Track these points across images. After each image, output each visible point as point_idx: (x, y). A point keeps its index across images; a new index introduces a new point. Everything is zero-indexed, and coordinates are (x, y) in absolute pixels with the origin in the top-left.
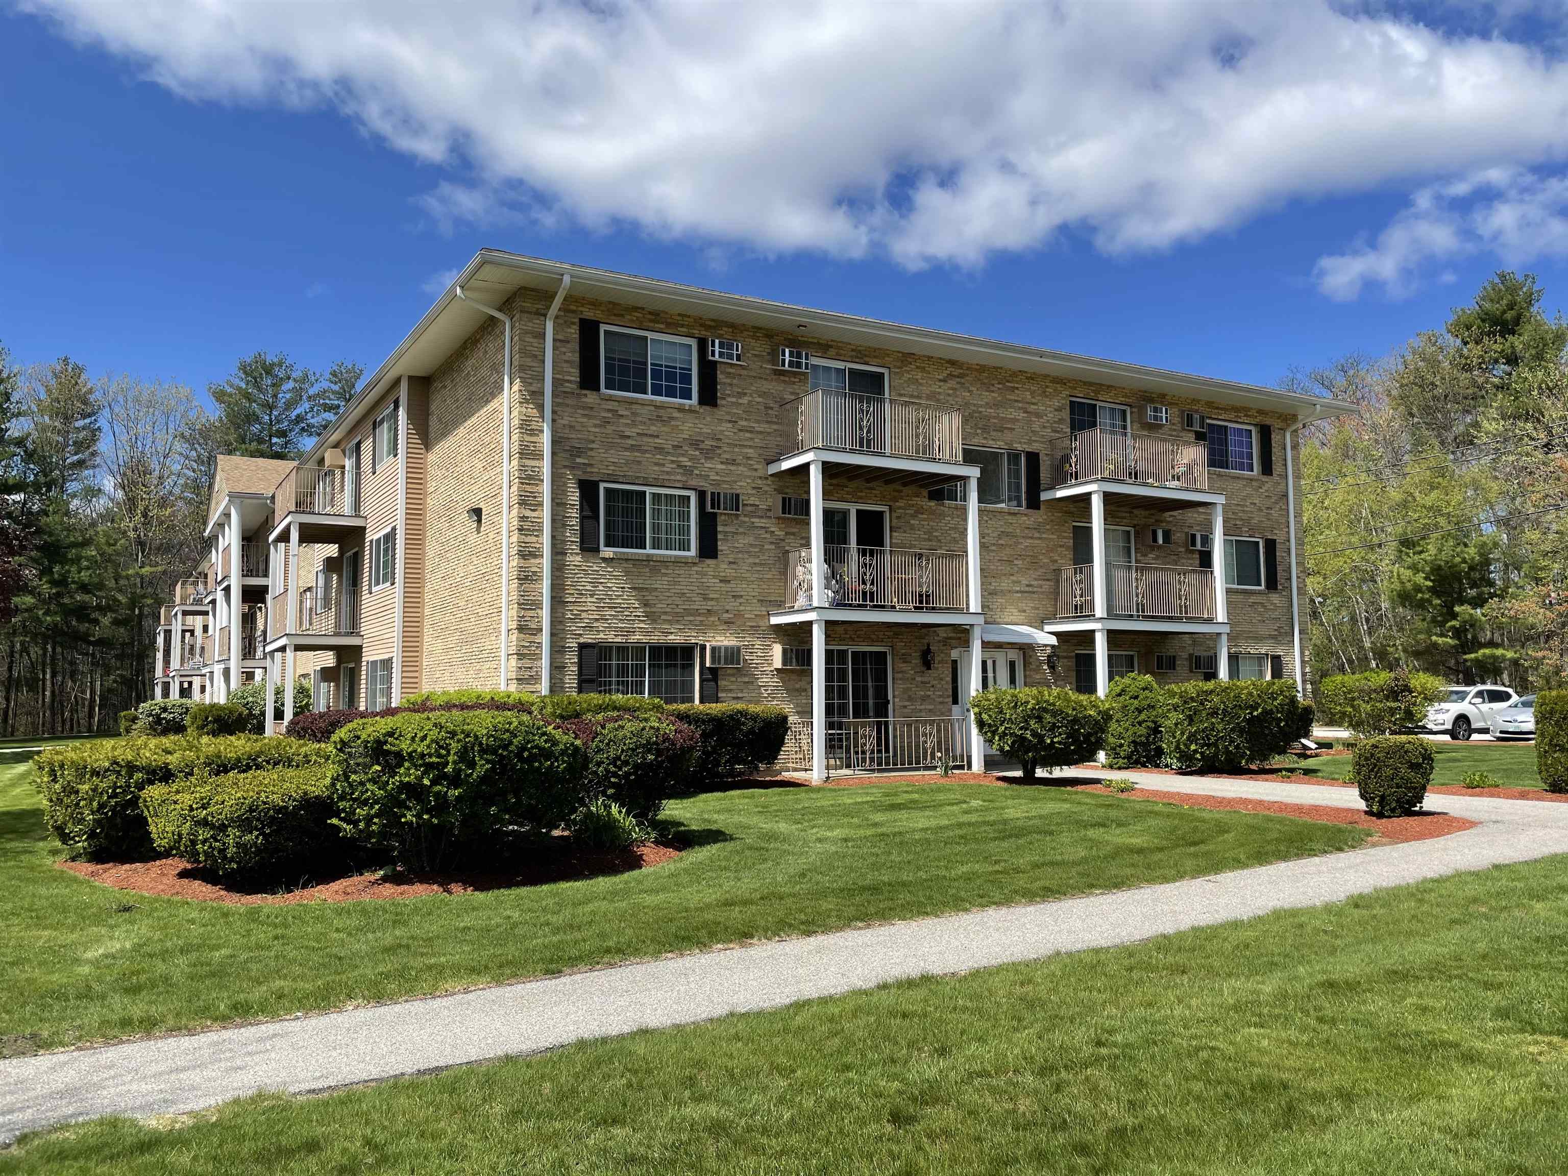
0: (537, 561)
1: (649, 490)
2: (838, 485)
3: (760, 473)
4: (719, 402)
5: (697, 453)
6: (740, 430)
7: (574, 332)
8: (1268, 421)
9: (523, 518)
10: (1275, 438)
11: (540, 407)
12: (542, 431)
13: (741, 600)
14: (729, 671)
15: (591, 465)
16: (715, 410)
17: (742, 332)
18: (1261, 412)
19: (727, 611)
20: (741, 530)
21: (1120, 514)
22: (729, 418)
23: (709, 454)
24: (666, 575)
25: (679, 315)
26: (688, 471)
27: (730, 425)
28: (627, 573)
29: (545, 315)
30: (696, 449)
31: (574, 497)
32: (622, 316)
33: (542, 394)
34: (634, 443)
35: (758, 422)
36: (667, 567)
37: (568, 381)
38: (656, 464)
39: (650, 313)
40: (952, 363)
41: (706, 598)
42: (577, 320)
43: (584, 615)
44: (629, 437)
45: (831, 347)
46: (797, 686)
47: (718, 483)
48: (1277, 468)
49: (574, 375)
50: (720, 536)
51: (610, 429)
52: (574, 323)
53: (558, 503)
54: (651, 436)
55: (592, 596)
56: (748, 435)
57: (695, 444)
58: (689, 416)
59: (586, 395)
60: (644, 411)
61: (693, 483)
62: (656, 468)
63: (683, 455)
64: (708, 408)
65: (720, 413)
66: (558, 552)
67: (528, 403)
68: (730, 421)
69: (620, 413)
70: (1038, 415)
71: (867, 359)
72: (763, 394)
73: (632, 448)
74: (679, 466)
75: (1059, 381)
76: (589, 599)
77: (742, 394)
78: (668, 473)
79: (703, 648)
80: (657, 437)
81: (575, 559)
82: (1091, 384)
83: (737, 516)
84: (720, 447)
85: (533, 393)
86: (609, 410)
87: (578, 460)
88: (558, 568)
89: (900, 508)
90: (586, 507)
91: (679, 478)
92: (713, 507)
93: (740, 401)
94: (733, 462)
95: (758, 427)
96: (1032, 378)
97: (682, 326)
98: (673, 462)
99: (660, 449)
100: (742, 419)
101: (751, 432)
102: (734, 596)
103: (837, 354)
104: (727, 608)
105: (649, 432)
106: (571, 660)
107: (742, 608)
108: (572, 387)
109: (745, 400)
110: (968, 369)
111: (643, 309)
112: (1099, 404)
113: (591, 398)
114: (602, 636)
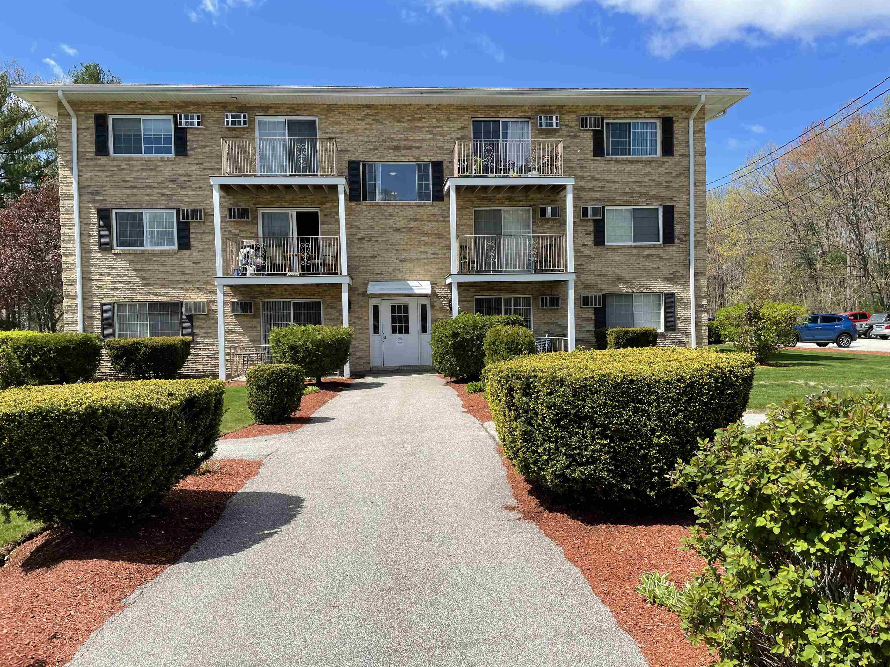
0: (73, 258)
1: (145, 211)
2: (278, 197)
4: (188, 152)
5: (175, 186)
6: (204, 169)
7: (90, 122)
8: (669, 114)
9: (63, 234)
10: (677, 127)
11: (71, 169)
12: (72, 183)
13: (209, 274)
14: (201, 317)
15: (105, 200)
16: (186, 158)
17: (204, 107)
18: (663, 107)
19: (199, 281)
20: (207, 231)
21: (517, 199)
22: (196, 162)
23: (183, 186)
24: (156, 261)
25: (160, 102)
26: (169, 198)
27: (198, 167)
28: (131, 262)
30: (173, 184)
31: (94, 219)
32: (122, 108)
33: (71, 161)
34: (132, 184)
35: (217, 162)
36: (157, 257)
37: (89, 152)
38: (147, 195)
39: (141, 104)
40: (368, 106)
41: (184, 274)
42: (93, 116)
43: (104, 287)
44: (128, 181)
45: (271, 108)
46: (250, 325)
47: (190, 203)
48: (678, 150)
49: (92, 147)
50: (192, 236)
51: (116, 177)
52: (91, 118)
53: (83, 224)
54: (143, 179)
55: (108, 276)
56: (210, 171)
57: (173, 181)
58: (169, 164)
59: (100, 159)
60: (138, 164)
61: (174, 204)
62: (147, 198)
63: (165, 188)
64: (181, 158)
65: (188, 160)
66: (85, 251)
67: (64, 168)
68: (197, 164)
69: (123, 167)
70: (442, 135)
71: (299, 112)
73: (131, 187)
74: (163, 195)
75: (462, 108)
76: (107, 278)
77: (205, 146)
78: (155, 200)
79: (182, 303)
80: (147, 179)
81: (96, 255)
82: (491, 107)
83: (204, 222)
84: (190, 181)
85: (67, 162)
86: (115, 166)
87: (97, 198)
88: (86, 261)
89: (326, 208)
90: (102, 224)
91: (163, 202)
92: (184, 218)
93: (204, 150)
94: (201, 189)
95: (217, 166)
96: (438, 108)
97: (162, 109)
98: (158, 193)
99: (149, 186)
100: (206, 162)
101: (211, 169)
102: (203, 272)
103: (276, 112)
104: (199, 279)
105: (143, 177)
106: (96, 312)
107: (209, 279)
108: (92, 155)
109: (208, 149)
110: (381, 109)
111: (135, 102)
112: (502, 120)
113: (103, 160)
114: (116, 298)
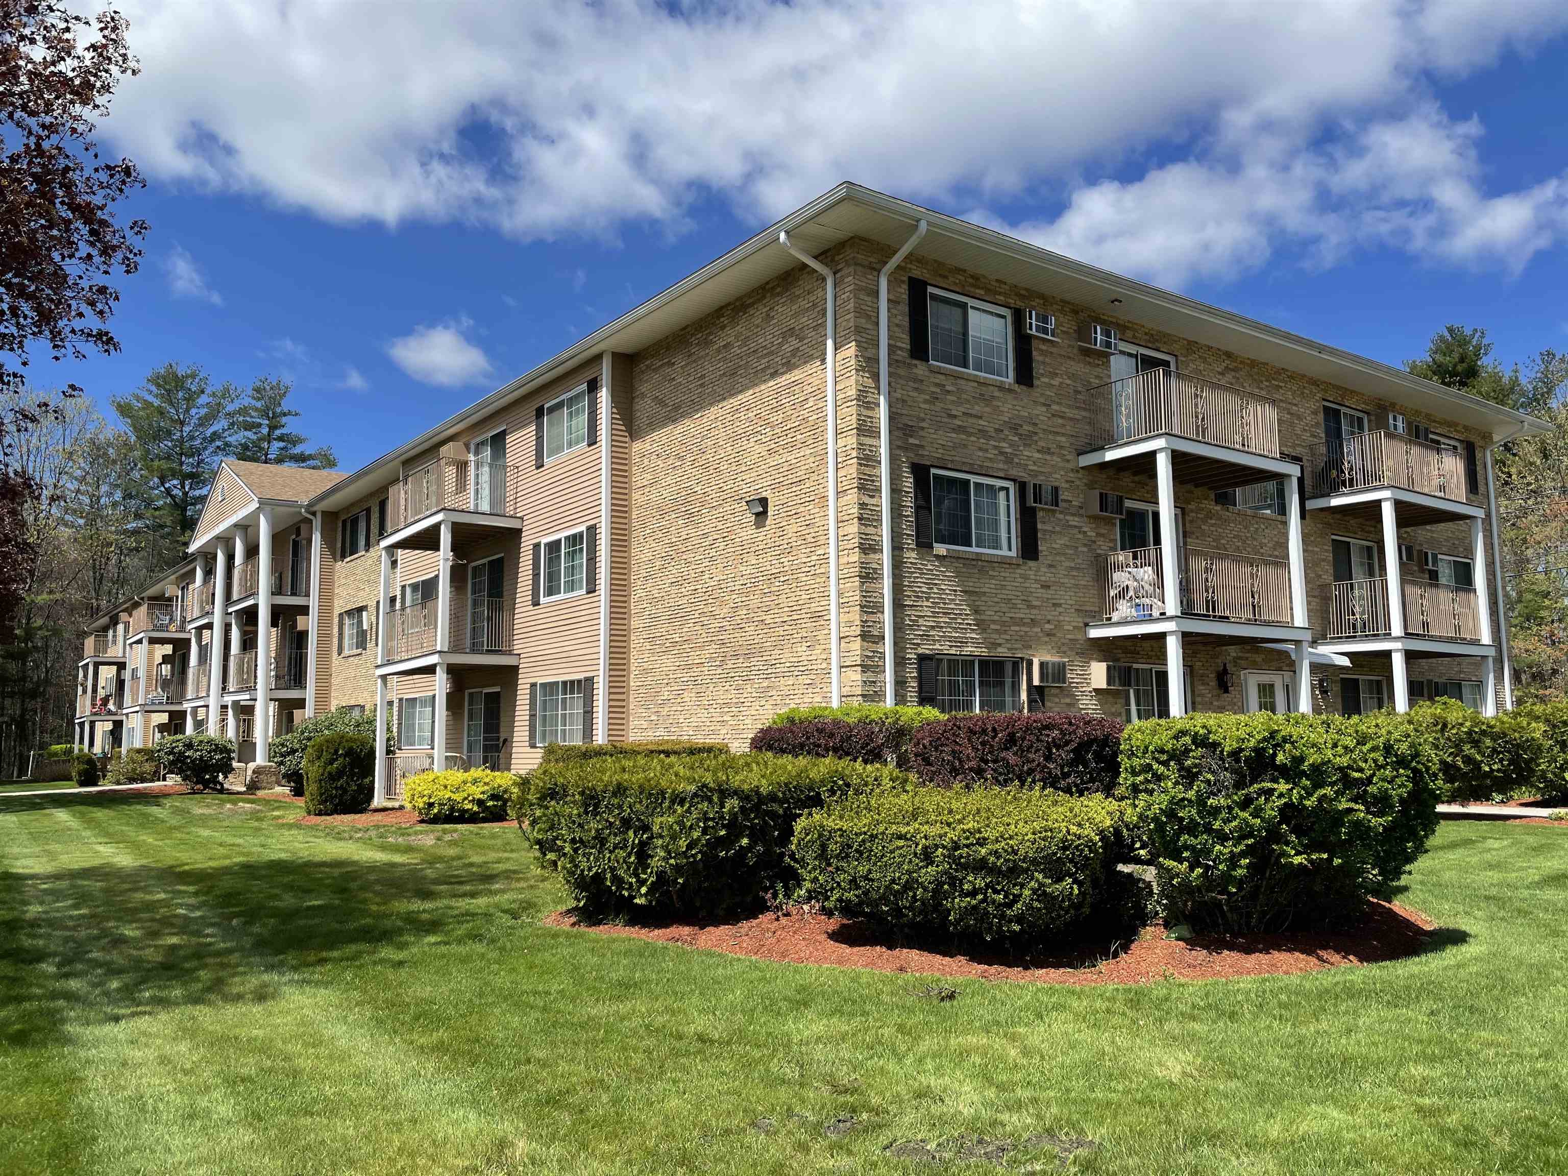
0: (877, 556)
1: (973, 479)
2: (1139, 483)
3: (1070, 466)
4: (1036, 382)
5: (1016, 439)
6: (1053, 415)
7: (903, 291)
8: (1471, 438)
9: (863, 506)
10: (1479, 455)
11: (876, 377)
12: (879, 405)
13: (1061, 610)
14: (1052, 691)
15: (922, 447)
16: (1030, 390)
17: (1052, 304)
18: (1466, 428)
19: (1049, 622)
20: (1057, 529)
21: (1367, 529)
22: (1042, 400)
23: (1028, 439)
24: (993, 577)
25: (997, 281)
26: (1009, 460)
27: (1044, 409)
28: (958, 574)
29: (879, 271)
30: (1016, 434)
31: (908, 483)
32: (945, 277)
33: (877, 361)
34: (960, 423)
35: (1069, 407)
36: (993, 569)
37: (901, 349)
38: (980, 449)
39: (972, 277)
40: (1229, 355)
41: (1030, 607)
42: (906, 279)
43: (921, 621)
44: (955, 417)
45: (1128, 328)
46: (1113, 710)
47: (1035, 474)
48: (1481, 487)
49: (905, 343)
50: (1039, 535)
51: (939, 406)
52: (903, 282)
53: (895, 491)
54: (976, 416)
55: (927, 599)
56: (1060, 421)
57: (1015, 428)
58: (1009, 397)
59: (916, 366)
60: (971, 386)
61: (1014, 472)
62: (980, 454)
63: (1004, 440)
64: (1024, 388)
65: (1036, 393)
66: (897, 548)
67: (864, 371)
68: (1045, 405)
69: (948, 388)
70: (1299, 418)
71: (1158, 345)
72: (1072, 377)
73: (960, 429)
74: (1001, 453)
75: (1314, 382)
76: (925, 603)
77: (1054, 375)
78: (990, 459)
79: (1030, 664)
80: (981, 418)
81: (911, 556)
82: (1339, 388)
83: (1054, 511)
84: (1036, 433)
85: (868, 360)
86: (937, 385)
87: (911, 441)
88: (897, 565)
89: (1192, 511)
90: (919, 496)
91: (1001, 466)
92: (1035, 502)
93: (1053, 382)
94: (1048, 451)
95: (1070, 413)
96: (1293, 377)
97: (1000, 294)
98: (995, 447)
99: (983, 432)
100: (1054, 402)
101: (1062, 417)
102: (1054, 605)
103: (1134, 336)
104: (1049, 617)
105: (973, 412)
106: (912, 672)
107: (1061, 618)
108: (903, 355)
109: (1056, 382)
110: (1241, 362)
111: (965, 271)
112: (1343, 410)
113: (920, 369)
114: (937, 646)
